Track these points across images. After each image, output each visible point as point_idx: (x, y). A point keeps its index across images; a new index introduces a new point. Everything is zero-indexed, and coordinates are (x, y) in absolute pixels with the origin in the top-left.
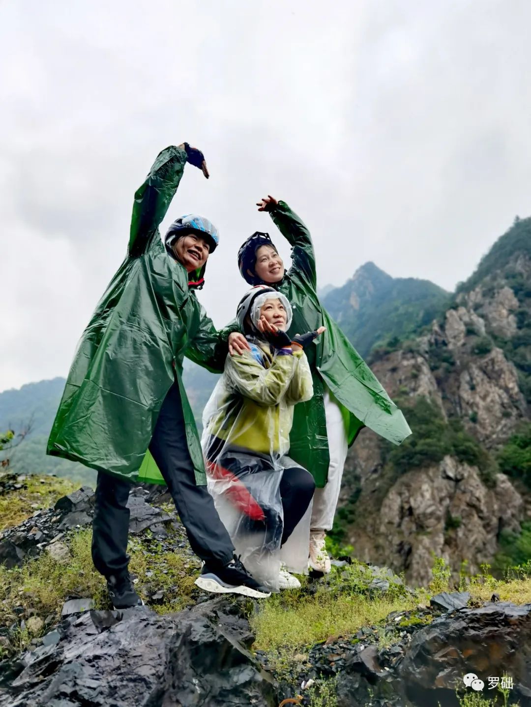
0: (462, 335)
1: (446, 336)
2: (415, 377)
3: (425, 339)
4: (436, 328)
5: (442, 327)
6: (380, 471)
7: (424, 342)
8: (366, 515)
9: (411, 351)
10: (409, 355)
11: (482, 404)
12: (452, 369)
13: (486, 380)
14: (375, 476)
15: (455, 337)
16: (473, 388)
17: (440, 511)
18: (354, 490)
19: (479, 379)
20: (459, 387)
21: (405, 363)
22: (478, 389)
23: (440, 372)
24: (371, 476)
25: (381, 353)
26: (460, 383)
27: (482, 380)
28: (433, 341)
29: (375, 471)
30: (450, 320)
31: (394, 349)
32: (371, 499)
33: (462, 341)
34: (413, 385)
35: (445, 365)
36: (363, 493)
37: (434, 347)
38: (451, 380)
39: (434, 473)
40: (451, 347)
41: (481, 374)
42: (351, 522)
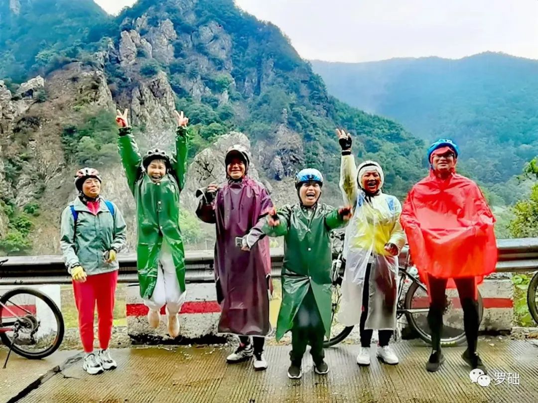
0: (134, 56)
1: (119, 55)
2: (95, 88)
3: (101, 54)
4: (111, 45)
5: (117, 45)
6: (64, 170)
7: (100, 56)
8: (52, 209)
9: (90, 63)
10: (89, 67)
11: (149, 117)
12: (124, 84)
13: (153, 97)
14: (59, 175)
15: (127, 56)
16: (142, 103)
17: (120, 202)
18: (39, 187)
19: (147, 96)
20: (130, 101)
21: (85, 74)
22: (146, 104)
23: (115, 86)
24: (55, 174)
25: (61, 62)
26: (131, 97)
27: (150, 97)
28: (107, 57)
29: (59, 170)
30: (124, 39)
31: (73, 59)
32: (55, 194)
33: (134, 61)
34: (93, 95)
35: (118, 80)
36: (48, 190)
37: (108, 63)
38: (124, 95)
39: (116, 172)
40: (123, 64)
41: (149, 91)
42: (37, 215)
